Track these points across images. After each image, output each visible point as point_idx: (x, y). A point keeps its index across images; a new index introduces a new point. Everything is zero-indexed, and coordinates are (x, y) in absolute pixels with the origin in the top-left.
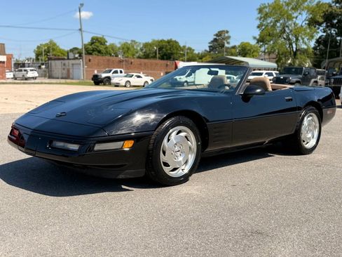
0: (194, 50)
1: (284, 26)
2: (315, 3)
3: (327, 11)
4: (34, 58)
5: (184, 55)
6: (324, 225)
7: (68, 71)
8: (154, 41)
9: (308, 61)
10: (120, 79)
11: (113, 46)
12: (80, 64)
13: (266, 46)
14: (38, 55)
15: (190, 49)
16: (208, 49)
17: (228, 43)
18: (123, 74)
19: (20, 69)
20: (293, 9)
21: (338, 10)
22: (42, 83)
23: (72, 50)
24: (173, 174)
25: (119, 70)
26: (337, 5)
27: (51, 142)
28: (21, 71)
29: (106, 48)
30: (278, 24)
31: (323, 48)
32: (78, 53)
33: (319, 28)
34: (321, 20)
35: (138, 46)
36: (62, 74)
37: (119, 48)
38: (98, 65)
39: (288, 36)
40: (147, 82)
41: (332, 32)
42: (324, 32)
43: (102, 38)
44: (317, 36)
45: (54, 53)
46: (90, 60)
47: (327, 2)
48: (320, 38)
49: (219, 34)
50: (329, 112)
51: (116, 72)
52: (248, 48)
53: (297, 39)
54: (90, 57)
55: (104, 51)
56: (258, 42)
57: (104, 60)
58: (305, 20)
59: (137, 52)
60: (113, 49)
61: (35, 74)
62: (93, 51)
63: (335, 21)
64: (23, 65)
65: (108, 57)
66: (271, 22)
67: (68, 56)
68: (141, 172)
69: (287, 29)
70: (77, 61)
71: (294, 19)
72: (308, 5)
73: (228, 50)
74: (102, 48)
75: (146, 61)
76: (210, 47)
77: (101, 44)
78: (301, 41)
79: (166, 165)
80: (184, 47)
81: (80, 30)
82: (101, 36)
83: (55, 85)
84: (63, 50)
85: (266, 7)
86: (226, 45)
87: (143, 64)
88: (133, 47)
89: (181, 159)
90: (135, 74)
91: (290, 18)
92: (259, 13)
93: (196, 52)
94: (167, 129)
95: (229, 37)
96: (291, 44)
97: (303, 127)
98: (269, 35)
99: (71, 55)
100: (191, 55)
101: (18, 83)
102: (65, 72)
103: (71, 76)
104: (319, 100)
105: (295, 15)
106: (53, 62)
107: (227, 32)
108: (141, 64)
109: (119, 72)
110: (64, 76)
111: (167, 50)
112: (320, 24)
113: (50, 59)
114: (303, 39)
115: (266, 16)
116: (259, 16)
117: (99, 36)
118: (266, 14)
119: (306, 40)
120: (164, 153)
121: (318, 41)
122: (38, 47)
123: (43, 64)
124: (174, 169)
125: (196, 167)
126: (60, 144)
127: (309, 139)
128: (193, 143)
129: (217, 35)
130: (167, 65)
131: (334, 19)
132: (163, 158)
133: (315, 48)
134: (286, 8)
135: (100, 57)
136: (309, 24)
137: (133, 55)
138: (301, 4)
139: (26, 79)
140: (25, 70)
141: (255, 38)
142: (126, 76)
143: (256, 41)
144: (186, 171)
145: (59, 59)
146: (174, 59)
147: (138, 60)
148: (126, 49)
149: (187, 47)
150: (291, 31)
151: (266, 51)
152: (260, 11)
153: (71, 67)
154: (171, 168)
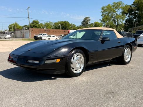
0: (75, 25)
1: (112, 15)
2: (125, 5)
3: (130, 8)
4: (8, 30)
5: (71, 27)
6: (137, 89)
7: (23, 35)
8: (59, 22)
9: (123, 29)
10: (46, 37)
11: (41, 24)
12: (28, 32)
13: (105, 23)
14: (10, 28)
15: (74, 25)
16: (81, 25)
17: (90, 22)
18: (47, 36)
19: (3, 34)
20: (115, 8)
21: (134, 8)
22: (12, 40)
23: (24, 26)
24: (76, 72)
25: (45, 34)
26: (134, 6)
27: (27, 60)
28: (3, 35)
29: (39, 25)
30: (110, 14)
31: (128, 24)
32: (27, 27)
33: (126, 16)
34: (127, 12)
35: (52, 24)
36: (21, 36)
37: (44, 25)
38: (36, 32)
39: (114, 19)
40: (57, 38)
41: (132, 17)
42: (128, 17)
43: (37, 21)
44: (126, 19)
45: (17, 27)
46: (32, 30)
47: (130, 5)
48: (127, 19)
49: (86, 18)
50: (134, 48)
51: (44, 35)
52: (98, 24)
53: (118, 20)
54: (33, 29)
55: (38, 26)
56: (102, 22)
57: (38, 30)
58: (121, 12)
59: (52, 27)
60: (42, 26)
61: (9, 36)
62: (33, 26)
63: (133, 13)
64: (4, 33)
65: (40, 29)
66: (107, 13)
67: (23, 29)
68: (63, 72)
69: (113, 16)
70: (27, 31)
71: (116, 12)
72: (122, 6)
73: (90, 25)
74: (37, 25)
75: (56, 30)
76: (82, 24)
77: (37, 23)
78: (119, 21)
79: (73, 69)
80: (71, 24)
81: (28, 18)
82: (37, 20)
83: (18, 41)
84: (21, 26)
85: (105, 7)
86: (89, 23)
87: (55, 31)
88: (50, 24)
89: (78, 66)
90: (52, 35)
91: (114, 11)
92: (102, 10)
93: (76, 26)
94: (73, 54)
95: (90, 20)
96: (115, 22)
97: (125, 53)
98: (106, 19)
99: (24, 28)
100: (74, 27)
101: (2, 40)
102: (22, 35)
103: (24, 37)
104: (130, 43)
105: (116, 10)
106: (17, 31)
107: (89, 18)
108: (54, 31)
109: (45, 35)
110: (21, 37)
111: (64, 25)
112: (127, 14)
113: (15, 30)
114: (120, 20)
115: (105, 11)
116: (102, 11)
117: (36, 20)
118: (105, 10)
119: (121, 20)
120: (72, 64)
121: (126, 21)
122: (10, 25)
123: (12, 32)
124: (76, 70)
125: (84, 69)
126: (31, 61)
127: (127, 58)
128: (83, 60)
129: (85, 19)
130: (65, 31)
131: (133, 12)
132: (72, 66)
133: (125, 24)
134: (113, 8)
135: (36, 29)
136: (122, 14)
137: (50, 28)
138: (119, 6)
139: (5, 39)
140: (5, 35)
141: (100, 20)
142: (48, 36)
143: (101, 21)
144: (80, 71)
145: (19, 30)
146: (67, 29)
147: (53, 30)
148: (47, 25)
149: (73, 24)
150: (115, 17)
151: (105, 25)
152: (102, 9)
153: (24, 33)
154: (75, 70)
